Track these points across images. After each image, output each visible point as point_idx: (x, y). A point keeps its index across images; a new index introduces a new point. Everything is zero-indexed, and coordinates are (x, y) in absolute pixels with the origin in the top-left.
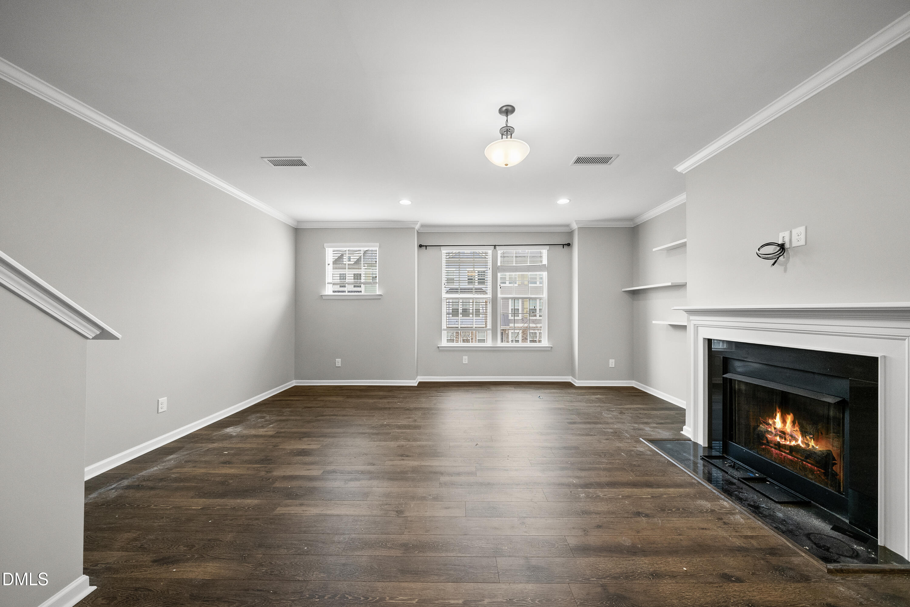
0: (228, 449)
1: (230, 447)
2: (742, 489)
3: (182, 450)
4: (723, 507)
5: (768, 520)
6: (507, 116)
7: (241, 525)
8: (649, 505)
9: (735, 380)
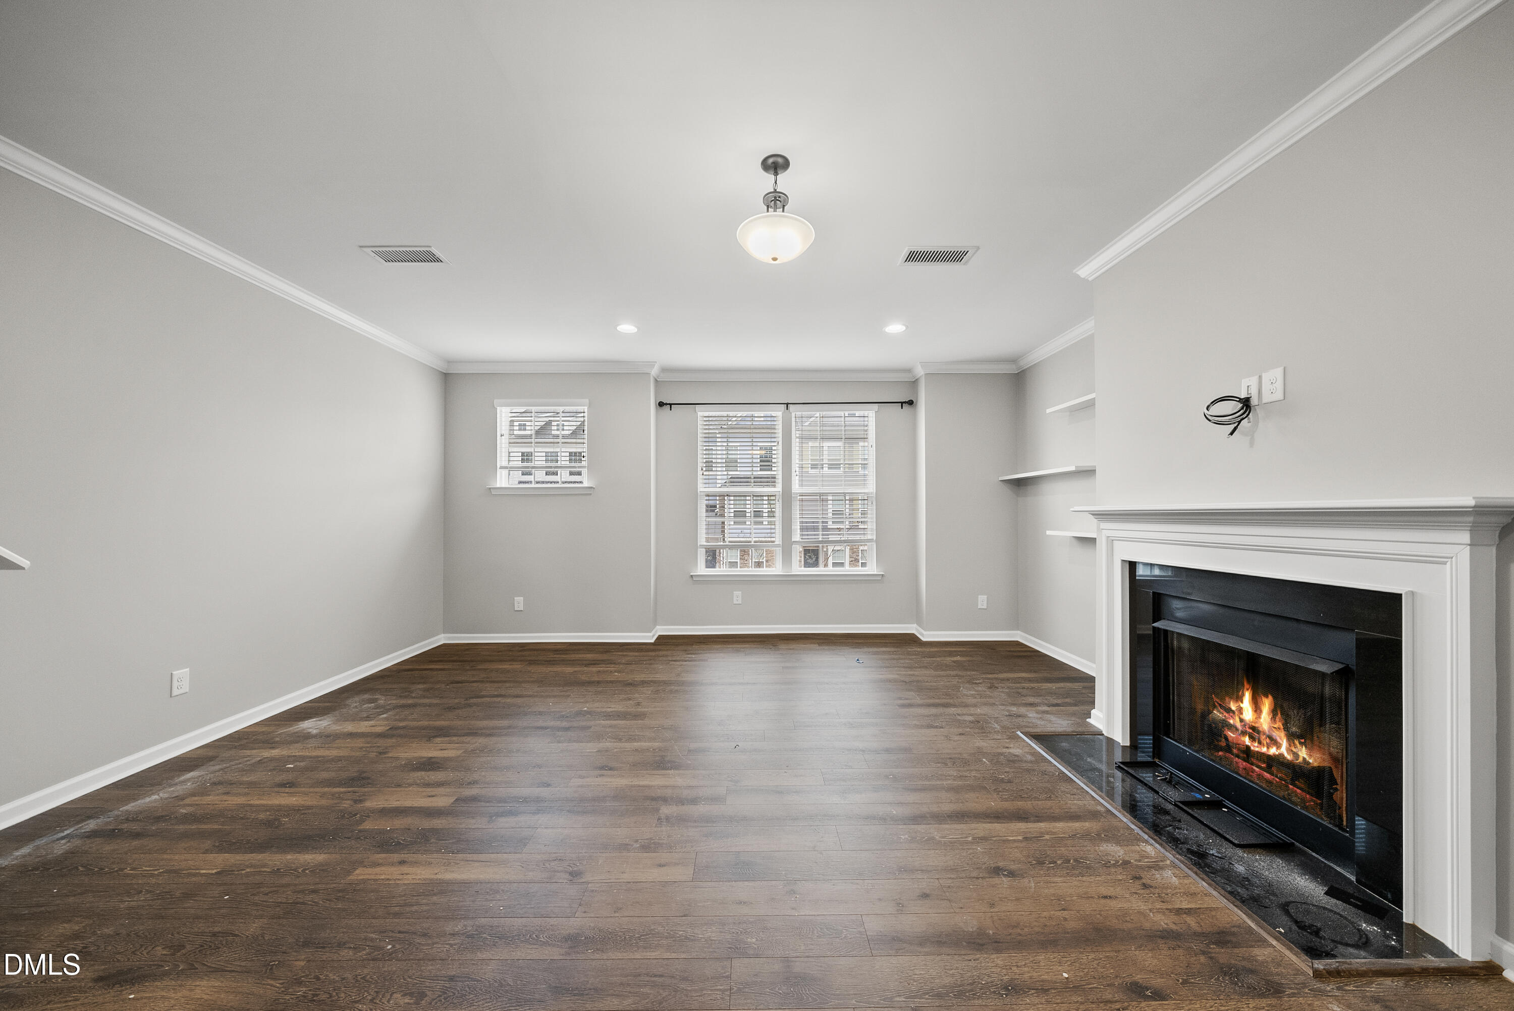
0: (295, 759)
1: (300, 757)
2: (1180, 821)
3: (212, 763)
4: (1143, 856)
5: (1219, 878)
6: (776, 174)
7: (281, 903)
8: (1018, 855)
9: (1173, 632)
